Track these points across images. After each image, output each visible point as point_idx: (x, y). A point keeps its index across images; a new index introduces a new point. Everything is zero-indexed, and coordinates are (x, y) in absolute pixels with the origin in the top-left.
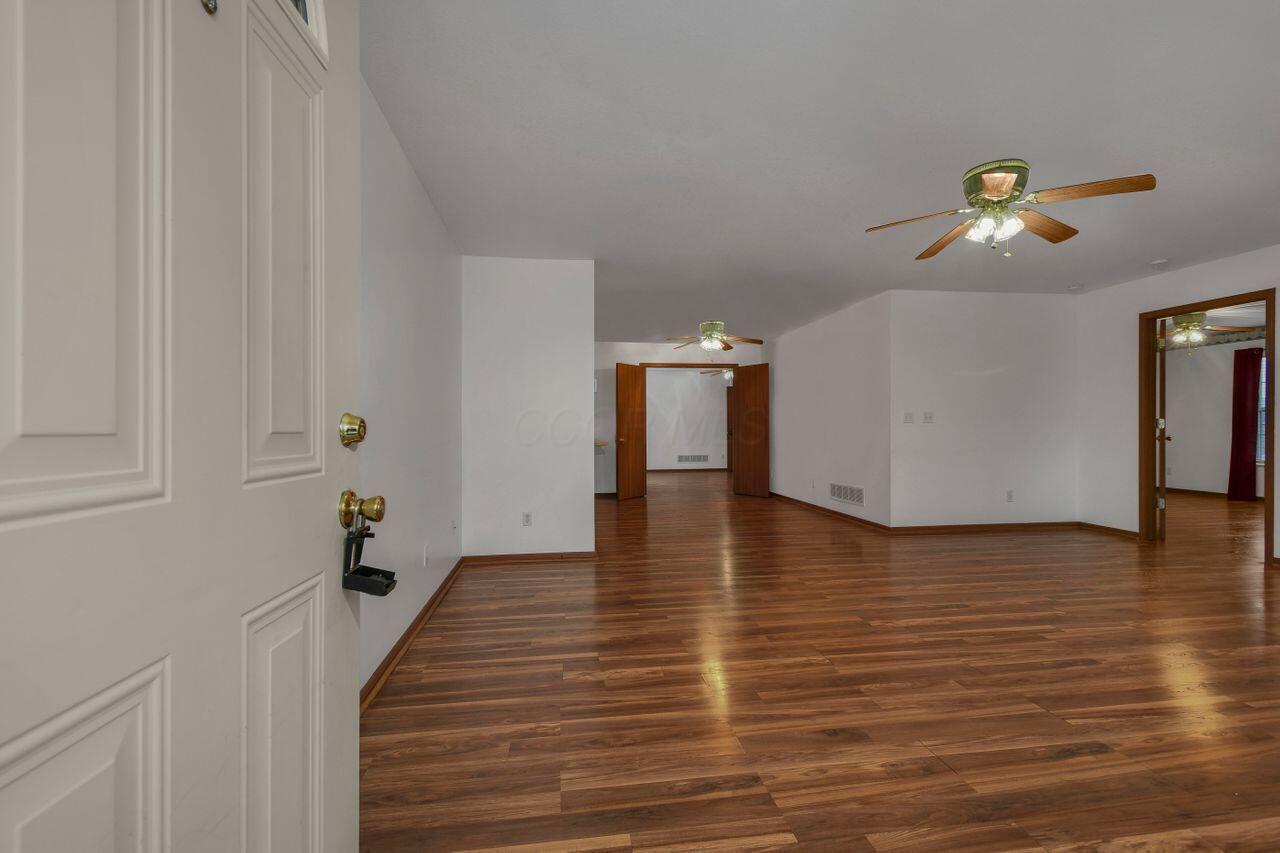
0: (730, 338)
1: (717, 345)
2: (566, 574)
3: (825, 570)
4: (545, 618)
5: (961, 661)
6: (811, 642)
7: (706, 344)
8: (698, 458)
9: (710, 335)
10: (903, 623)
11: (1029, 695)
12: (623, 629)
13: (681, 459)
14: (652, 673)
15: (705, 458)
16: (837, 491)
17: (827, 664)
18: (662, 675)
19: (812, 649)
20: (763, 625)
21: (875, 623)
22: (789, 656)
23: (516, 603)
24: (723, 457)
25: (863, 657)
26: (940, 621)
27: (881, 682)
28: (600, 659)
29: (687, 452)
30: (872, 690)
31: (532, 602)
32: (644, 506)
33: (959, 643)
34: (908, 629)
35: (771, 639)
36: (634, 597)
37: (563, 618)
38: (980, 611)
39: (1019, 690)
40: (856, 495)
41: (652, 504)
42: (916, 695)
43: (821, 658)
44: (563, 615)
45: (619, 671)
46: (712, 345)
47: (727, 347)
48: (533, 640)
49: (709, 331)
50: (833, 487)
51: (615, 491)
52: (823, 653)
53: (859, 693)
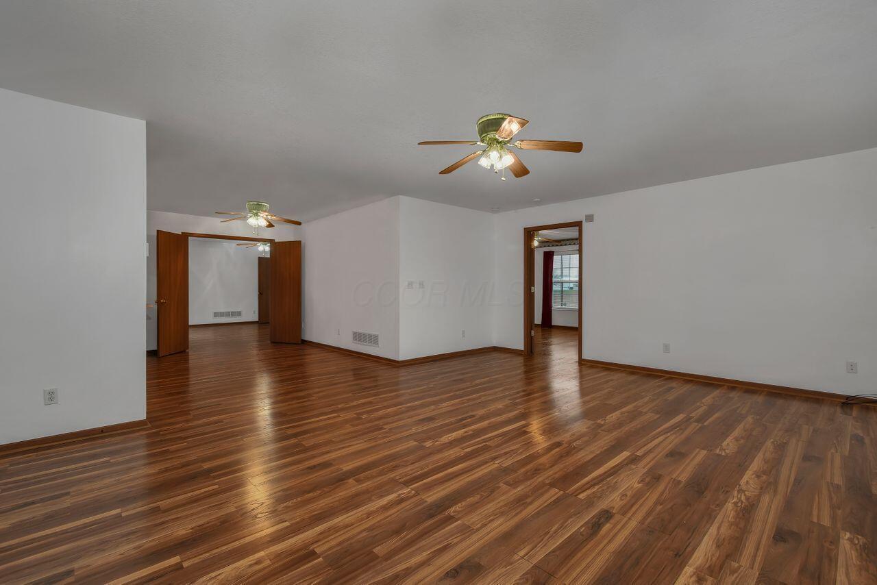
0: (274, 218)
1: (262, 222)
2: (111, 453)
3: (370, 403)
4: (94, 523)
5: (495, 465)
6: (392, 475)
7: (252, 221)
8: (233, 314)
9: (257, 214)
10: (446, 439)
11: (547, 482)
12: (205, 510)
13: (216, 315)
14: (256, 563)
15: (239, 314)
16: (358, 337)
17: (414, 496)
18: (268, 562)
19: (395, 483)
20: (346, 467)
21: (428, 444)
22: (382, 496)
23: (39, 511)
24: (254, 312)
25: (435, 480)
26: (466, 432)
27: (460, 501)
28: (185, 565)
29: (222, 309)
30: (459, 512)
31: (67, 503)
32: (187, 361)
33: (486, 449)
34: (451, 444)
35: (359, 481)
36: (206, 466)
37: (119, 516)
38: (483, 418)
39: (540, 479)
40: (373, 339)
41: (194, 358)
42: (489, 506)
43: (406, 490)
44: (118, 511)
45: (213, 574)
46: (257, 222)
47: (270, 225)
48: (76, 565)
49: (256, 209)
50: (355, 333)
51: (155, 348)
52: (407, 483)
53: (450, 519)
